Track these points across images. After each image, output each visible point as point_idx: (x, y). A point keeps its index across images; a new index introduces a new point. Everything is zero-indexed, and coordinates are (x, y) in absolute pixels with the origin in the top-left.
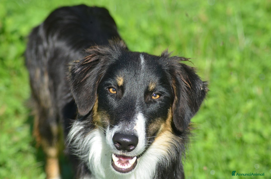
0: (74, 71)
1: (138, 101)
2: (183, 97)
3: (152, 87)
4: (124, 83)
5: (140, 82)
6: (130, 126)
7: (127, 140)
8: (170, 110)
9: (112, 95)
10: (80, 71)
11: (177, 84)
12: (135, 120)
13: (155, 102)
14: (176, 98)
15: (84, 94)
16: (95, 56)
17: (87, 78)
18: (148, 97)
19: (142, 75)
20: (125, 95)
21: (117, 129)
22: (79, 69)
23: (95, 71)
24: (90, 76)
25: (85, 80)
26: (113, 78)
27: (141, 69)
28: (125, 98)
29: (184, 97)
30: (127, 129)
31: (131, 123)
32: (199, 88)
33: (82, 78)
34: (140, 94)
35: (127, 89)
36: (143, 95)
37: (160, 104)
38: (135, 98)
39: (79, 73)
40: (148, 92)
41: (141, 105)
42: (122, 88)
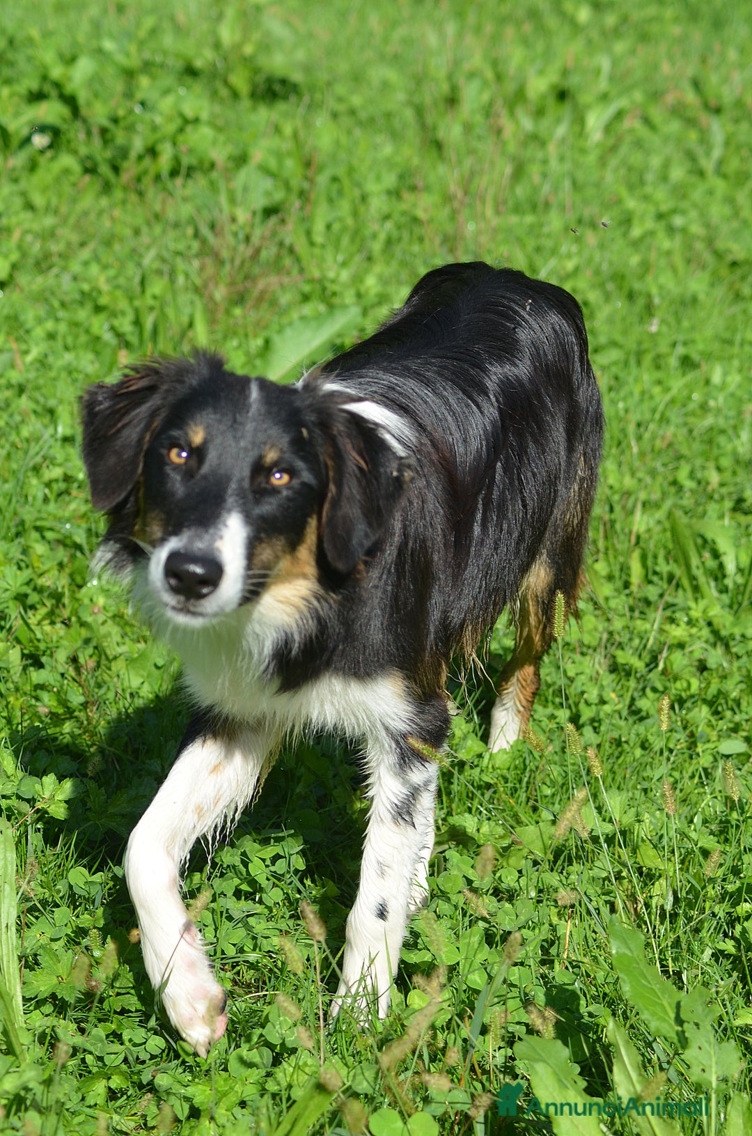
0: (95, 407)
1: (233, 486)
2: (350, 488)
3: (271, 456)
4: (205, 443)
5: (242, 444)
6: (207, 537)
7: (198, 570)
8: (313, 523)
9: (177, 467)
10: (107, 409)
11: (338, 456)
12: (221, 526)
13: (275, 491)
14: (332, 488)
15: (112, 460)
16: (147, 375)
17: (124, 426)
18: (261, 479)
19: (250, 427)
20: (205, 469)
21: (173, 544)
22: (106, 404)
23: (144, 410)
24: (130, 422)
25: (119, 431)
26: (181, 429)
27: (248, 412)
28: (205, 477)
29: (352, 488)
30: (200, 545)
31: (211, 531)
32: (388, 470)
33: (111, 427)
34: (241, 471)
35: (212, 456)
36: (247, 472)
37: (288, 499)
38: (228, 479)
39: (107, 412)
40: (260, 470)
41: (241, 494)
42: (198, 453)
